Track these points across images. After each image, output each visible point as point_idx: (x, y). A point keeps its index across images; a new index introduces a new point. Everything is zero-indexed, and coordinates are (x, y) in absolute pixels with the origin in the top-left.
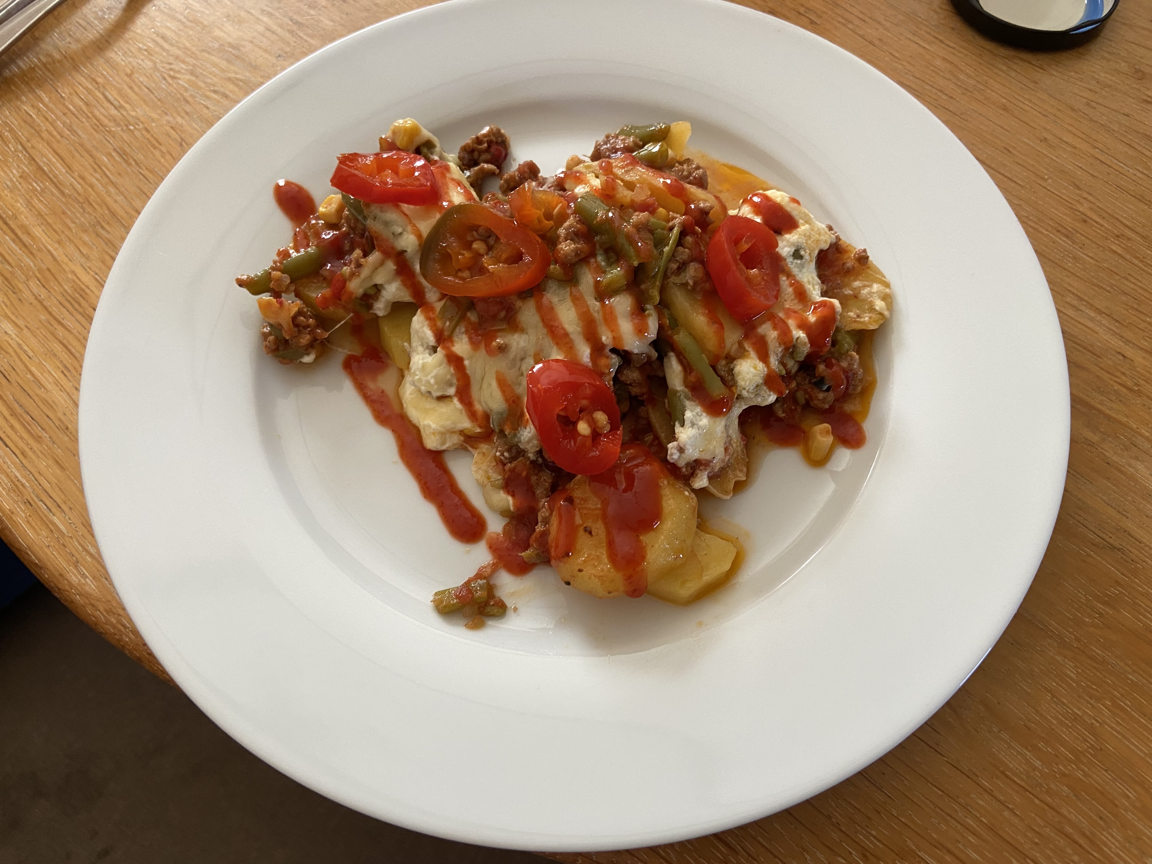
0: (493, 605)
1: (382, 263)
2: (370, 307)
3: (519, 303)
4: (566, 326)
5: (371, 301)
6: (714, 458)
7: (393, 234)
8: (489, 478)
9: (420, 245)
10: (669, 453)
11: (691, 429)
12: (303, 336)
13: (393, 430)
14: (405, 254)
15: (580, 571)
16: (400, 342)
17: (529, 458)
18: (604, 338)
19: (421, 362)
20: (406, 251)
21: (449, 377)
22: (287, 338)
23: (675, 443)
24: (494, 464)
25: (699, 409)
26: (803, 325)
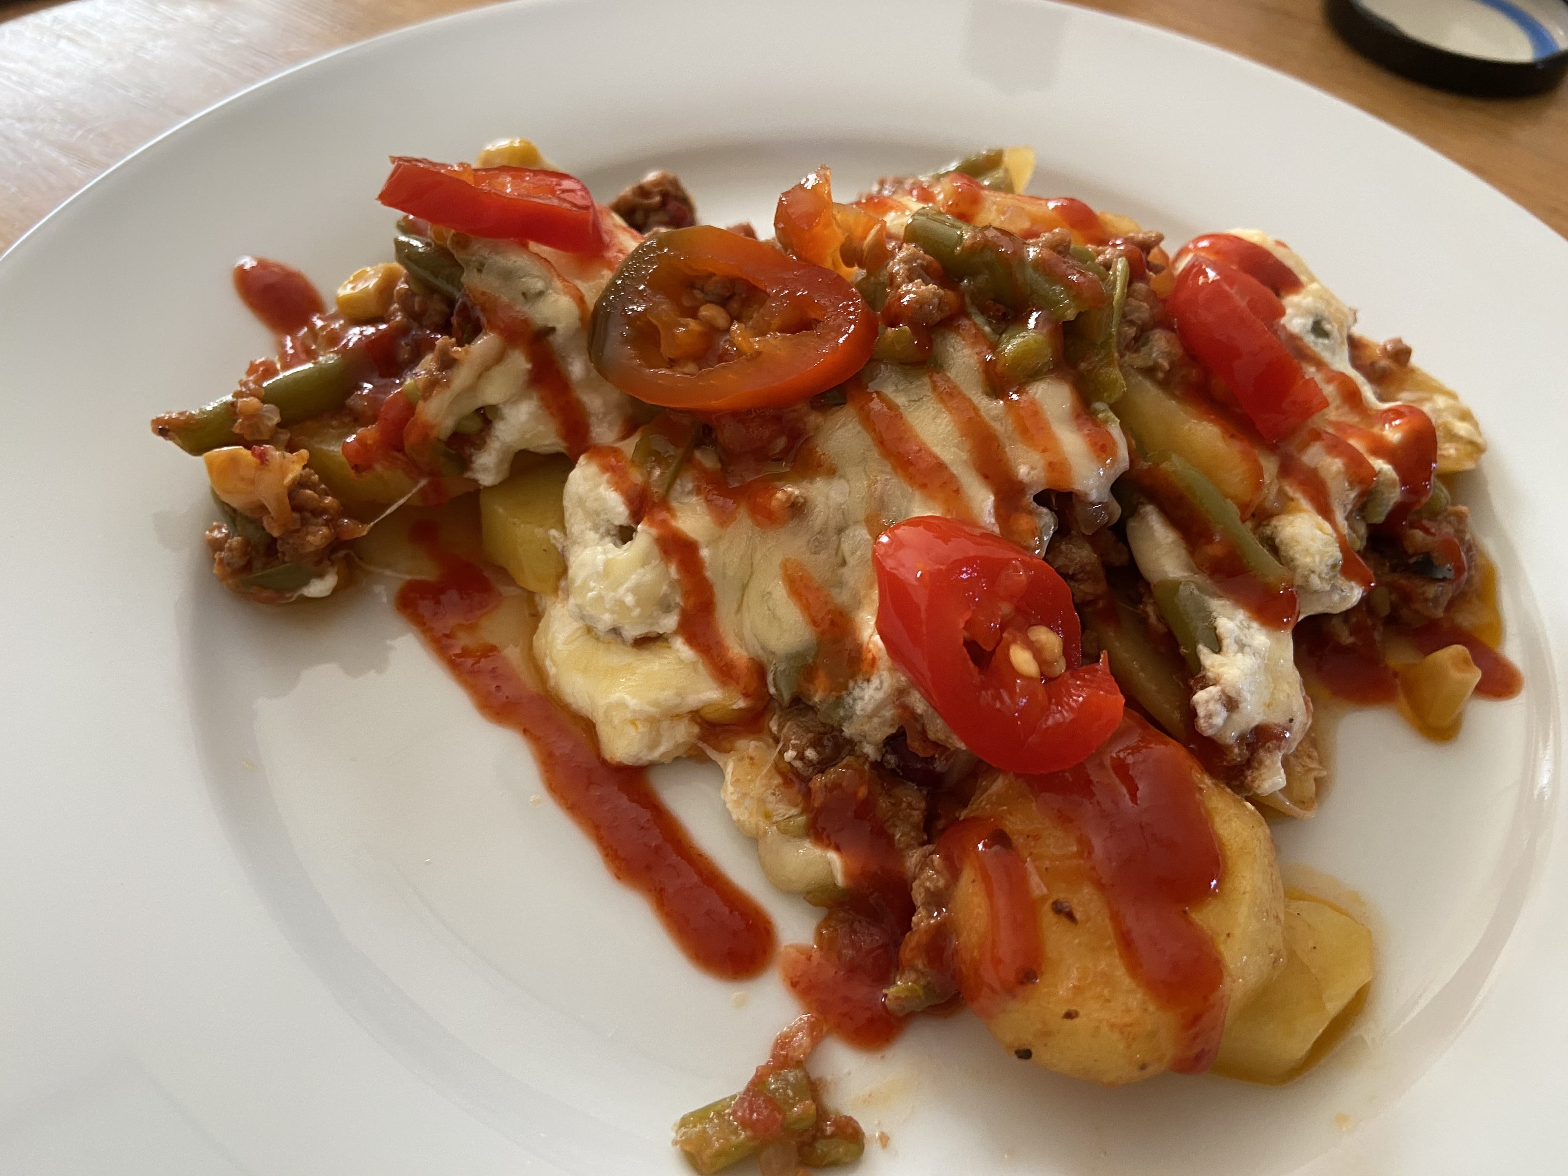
0: (833, 1135)
1: (499, 358)
2: (465, 464)
3: (814, 419)
4: (937, 450)
5: (468, 450)
6: (1291, 720)
7: (524, 294)
8: (767, 816)
9: (582, 319)
10: (1201, 712)
11: (1240, 655)
12: (312, 529)
13: (525, 731)
14: (551, 338)
15: (1070, 1015)
16: (539, 531)
17: (866, 756)
18: (1023, 471)
19: (600, 558)
20: (553, 330)
21: (665, 588)
22: (276, 534)
23: (1213, 690)
24: (778, 780)
25: (1241, 615)
26: (1381, 449)
